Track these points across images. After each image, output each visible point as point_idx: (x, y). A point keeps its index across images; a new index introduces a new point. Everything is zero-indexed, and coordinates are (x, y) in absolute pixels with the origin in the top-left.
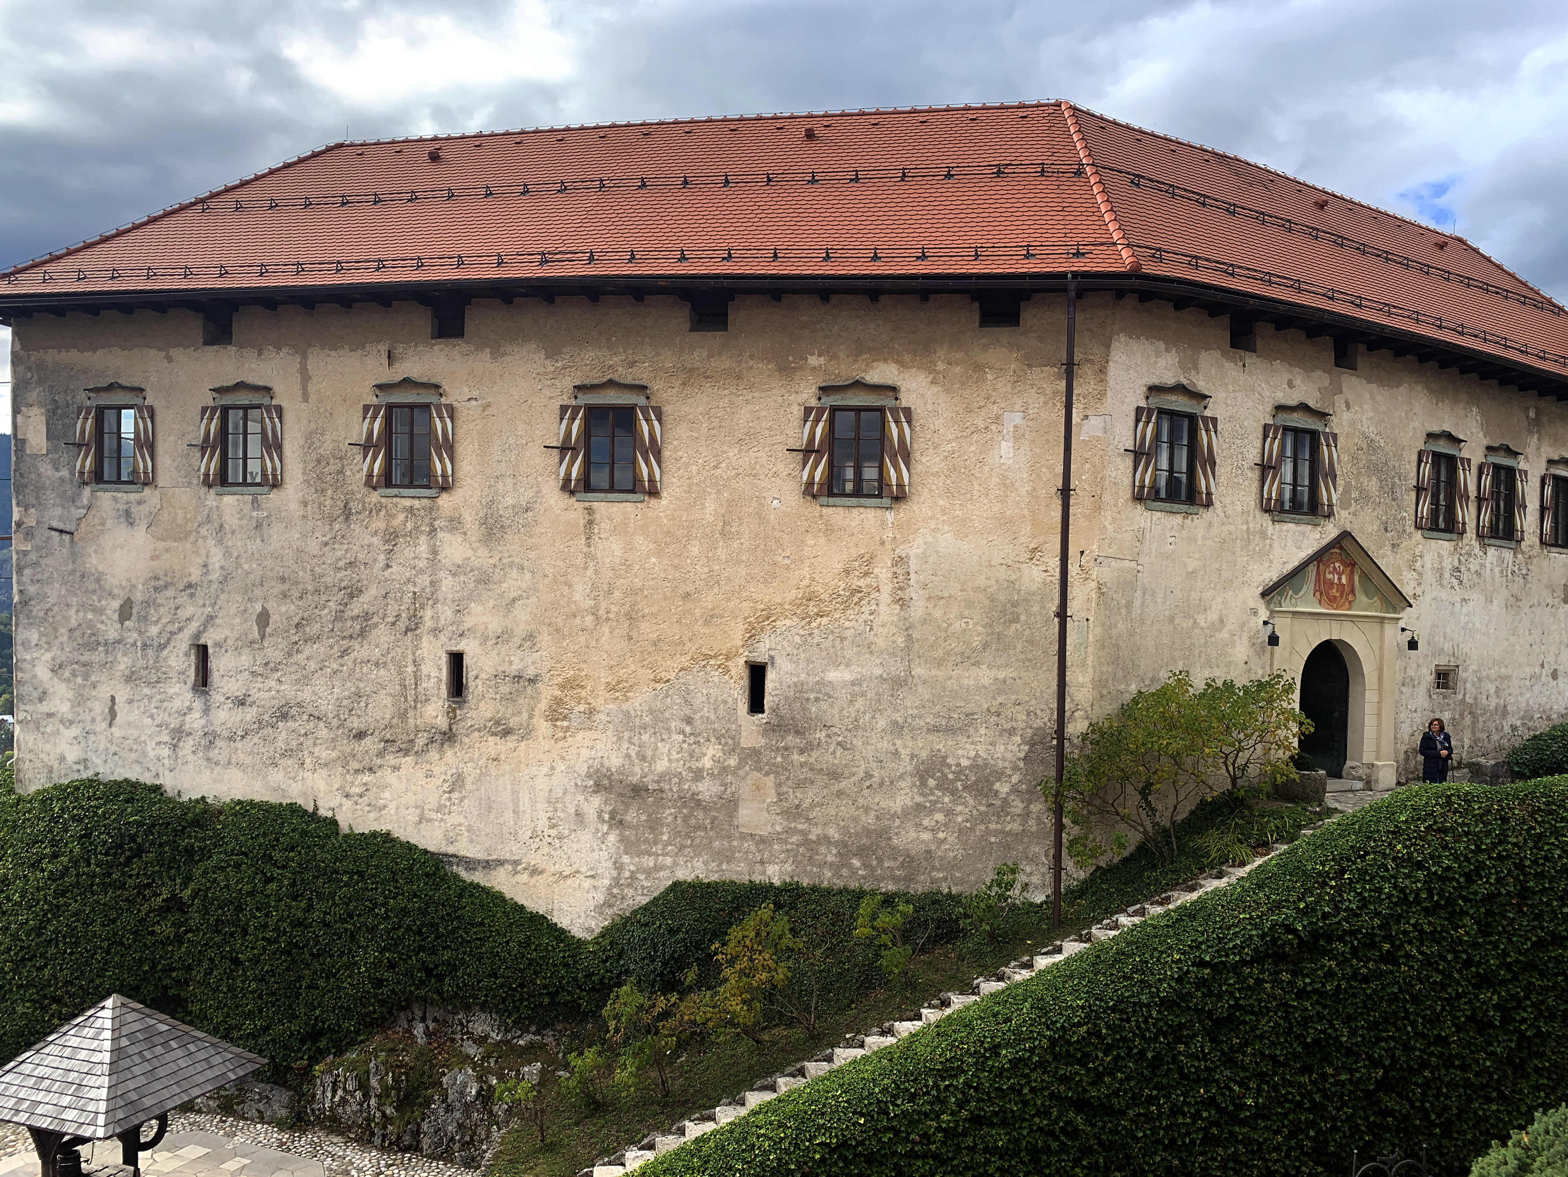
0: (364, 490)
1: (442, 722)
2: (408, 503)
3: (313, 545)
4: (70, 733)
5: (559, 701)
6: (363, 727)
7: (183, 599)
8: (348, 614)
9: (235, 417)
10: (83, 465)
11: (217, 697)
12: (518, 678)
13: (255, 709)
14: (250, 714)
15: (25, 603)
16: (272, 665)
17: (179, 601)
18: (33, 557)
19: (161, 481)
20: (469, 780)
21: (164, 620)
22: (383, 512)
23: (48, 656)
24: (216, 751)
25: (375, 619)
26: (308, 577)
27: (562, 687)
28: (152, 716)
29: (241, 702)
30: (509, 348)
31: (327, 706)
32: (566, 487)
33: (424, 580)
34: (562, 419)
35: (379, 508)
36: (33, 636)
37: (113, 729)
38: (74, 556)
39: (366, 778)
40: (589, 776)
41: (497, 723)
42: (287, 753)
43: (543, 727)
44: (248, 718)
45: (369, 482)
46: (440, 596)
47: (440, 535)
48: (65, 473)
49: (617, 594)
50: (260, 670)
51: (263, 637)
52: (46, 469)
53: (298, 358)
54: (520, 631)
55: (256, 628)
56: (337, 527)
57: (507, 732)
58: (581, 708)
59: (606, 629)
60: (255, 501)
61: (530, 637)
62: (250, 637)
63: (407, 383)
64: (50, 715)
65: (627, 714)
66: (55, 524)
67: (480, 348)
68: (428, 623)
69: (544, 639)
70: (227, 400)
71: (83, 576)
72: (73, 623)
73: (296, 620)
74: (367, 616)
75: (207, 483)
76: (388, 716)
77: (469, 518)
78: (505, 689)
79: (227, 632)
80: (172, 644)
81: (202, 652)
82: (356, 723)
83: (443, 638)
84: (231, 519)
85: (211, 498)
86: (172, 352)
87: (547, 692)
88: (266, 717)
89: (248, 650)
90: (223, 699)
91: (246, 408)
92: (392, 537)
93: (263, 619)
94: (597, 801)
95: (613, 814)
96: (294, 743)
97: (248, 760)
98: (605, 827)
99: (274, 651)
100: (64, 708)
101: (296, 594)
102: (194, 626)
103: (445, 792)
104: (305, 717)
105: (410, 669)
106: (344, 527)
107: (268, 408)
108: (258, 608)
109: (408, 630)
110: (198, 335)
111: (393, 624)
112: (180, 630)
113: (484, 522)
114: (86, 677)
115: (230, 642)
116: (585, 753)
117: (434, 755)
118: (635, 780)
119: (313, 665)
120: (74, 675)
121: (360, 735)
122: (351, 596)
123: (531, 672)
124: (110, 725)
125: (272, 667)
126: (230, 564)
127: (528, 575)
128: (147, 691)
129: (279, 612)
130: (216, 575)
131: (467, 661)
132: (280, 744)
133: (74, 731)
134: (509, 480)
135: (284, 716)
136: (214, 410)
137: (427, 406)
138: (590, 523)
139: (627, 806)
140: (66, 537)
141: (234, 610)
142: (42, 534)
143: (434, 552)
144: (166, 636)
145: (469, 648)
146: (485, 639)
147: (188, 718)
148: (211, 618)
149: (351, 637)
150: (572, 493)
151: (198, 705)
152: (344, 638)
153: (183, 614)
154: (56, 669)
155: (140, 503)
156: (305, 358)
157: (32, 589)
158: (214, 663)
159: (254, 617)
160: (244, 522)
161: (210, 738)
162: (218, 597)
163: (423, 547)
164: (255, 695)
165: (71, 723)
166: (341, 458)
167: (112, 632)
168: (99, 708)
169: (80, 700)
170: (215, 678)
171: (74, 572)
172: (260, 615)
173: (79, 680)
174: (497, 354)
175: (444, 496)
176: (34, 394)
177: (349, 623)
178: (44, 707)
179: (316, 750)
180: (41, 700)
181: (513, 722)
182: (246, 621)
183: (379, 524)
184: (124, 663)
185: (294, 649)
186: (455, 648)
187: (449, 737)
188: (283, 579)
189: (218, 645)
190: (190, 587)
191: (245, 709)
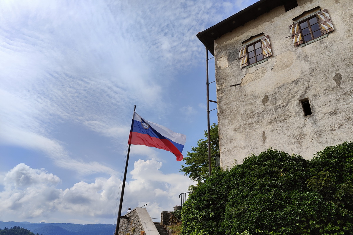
7: (292, 86)
10: (243, 63)
11: (318, 116)
13: (343, 114)
14: (341, 117)
16: (348, 93)
17: (290, 88)
18: (224, 97)
21: (284, 97)
23: (232, 127)
24: (324, 138)
28: (285, 134)
29: (335, 113)
37: (266, 144)
38: (241, 91)
48: (235, 69)
50: (342, 97)
51: (339, 84)
52: (228, 71)
55: (334, 83)
60: (321, 41)
62: (332, 87)
64: (235, 147)
66: (233, 84)
71: (246, 95)
75: (297, 45)
79: (318, 90)
80: (290, 103)
81: (305, 101)
84: (310, 52)
85: (299, 49)
86: (274, 19)
89: (332, 92)
90: (323, 115)
93: (338, 77)
99: (347, 88)
100: (242, 143)
102: (300, 93)
108: (334, 74)
110: (284, 10)
112: (293, 97)
114: (250, 128)
115: (321, 93)
120: (245, 129)
124: (264, 143)
128: (280, 124)
129: (346, 72)
130: (307, 72)
136: (295, 25)
140: (238, 86)
141: (320, 80)
142: (228, 89)
144: (286, 102)
147: (304, 129)
148: (308, 87)
151: (308, 122)
153: (293, 91)
154: (237, 130)
155: (266, 64)
158: (313, 104)
159: (332, 79)
160: (318, 50)
161: (319, 133)
162: (310, 79)
164: (342, 108)
167: (260, 109)
169: (248, 138)
170: (316, 109)
176: (223, 53)
178: (233, 145)
180: (231, 143)
182: (327, 82)
184: (267, 118)
188: (345, 60)
189: (314, 96)
190: (295, 81)
191: (337, 115)
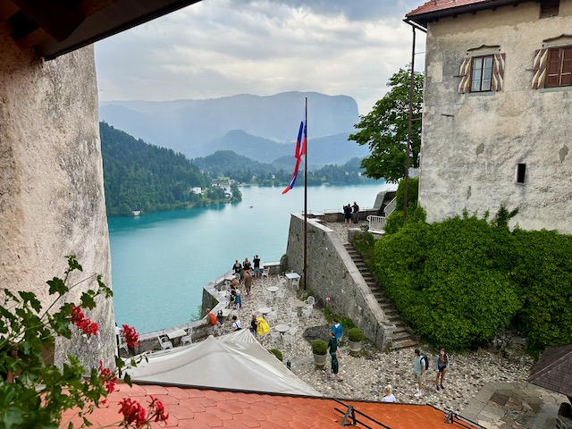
4: (446, 201)
11: (529, 188)
13: (553, 193)
14: (550, 196)
15: (427, 147)
16: (567, 173)
17: (512, 144)
18: (432, 127)
19: (506, 88)
21: (502, 153)
23: (437, 169)
24: (527, 212)
28: (491, 195)
29: (545, 190)
36: (430, 161)
37: (470, 200)
38: (454, 126)
44: (549, 197)
48: (451, 90)
50: (559, 175)
51: (562, 160)
55: (558, 156)
60: (564, 94)
64: (436, 194)
66: (444, 113)
70: (552, 45)
71: (458, 135)
72: (451, 155)
75: (536, 88)
79: (539, 158)
80: (505, 163)
84: (548, 104)
85: (537, 95)
86: (519, 25)
88: (560, 197)
90: (533, 189)
91: (565, 48)
93: (564, 151)
97: (547, 216)
99: (569, 166)
100: (444, 191)
102: (520, 155)
108: (561, 146)
110: (536, 14)
112: (510, 157)
114: (456, 178)
115: (541, 162)
120: (450, 177)
124: (468, 198)
126: (545, 126)
128: (489, 184)
130: (535, 131)
133: (448, 200)
136: (544, 51)
140: (450, 118)
141: (545, 147)
142: (438, 117)
144: (502, 160)
147: (511, 197)
151: (518, 190)
153: (513, 150)
154: (441, 175)
155: (492, 100)
157: (431, 141)
158: (529, 172)
159: (558, 151)
160: (557, 105)
161: (524, 206)
162: (535, 141)
164: (554, 187)
165: (447, 197)
167: (472, 158)
168: (462, 191)
169: (452, 188)
170: (530, 179)
171: (453, 133)
172: (562, 150)
173: (453, 179)
176: (438, 56)
180: (432, 187)
182: (553, 152)
184: (477, 172)
190: (519, 137)
191: (548, 194)
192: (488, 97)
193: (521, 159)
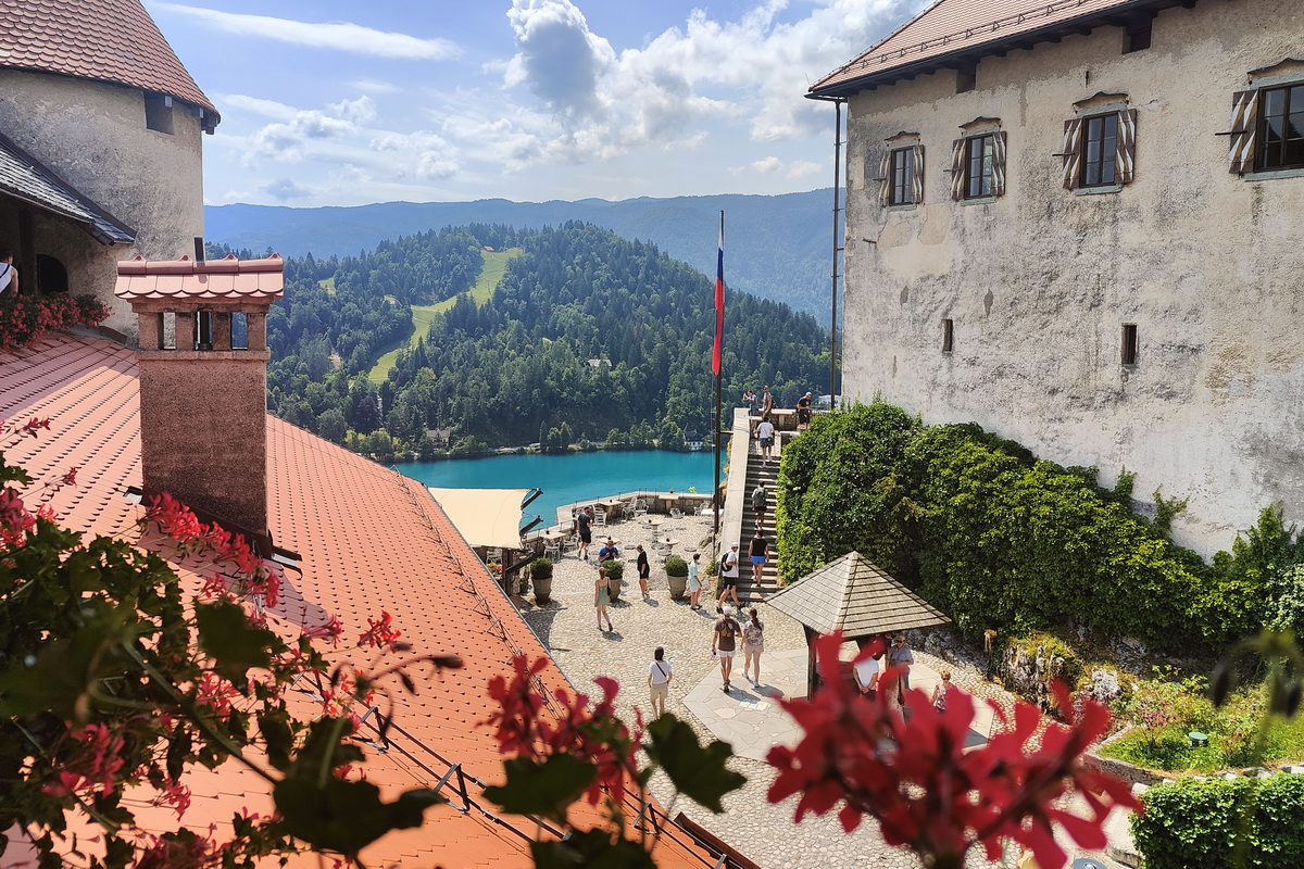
0: (1065, 191)
1: (1117, 384)
2: (1096, 198)
3: (1025, 241)
4: (871, 381)
5: (1220, 370)
6: (1056, 385)
7: (938, 286)
8: (1048, 294)
9: (975, 145)
10: (883, 194)
11: (957, 359)
12: (1182, 347)
13: (981, 368)
14: (978, 372)
15: (850, 292)
16: (994, 335)
17: (935, 288)
18: (854, 260)
19: (928, 199)
20: (1137, 435)
21: (926, 303)
22: (1076, 210)
23: (860, 329)
24: (956, 398)
25: (1068, 298)
26: (1021, 266)
27: (1223, 356)
28: (917, 371)
29: (973, 363)
30: (1188, 49)
31: (1030, 368)
32: (1235, 169)
33: (1106, 264)
34: (1234, 106)
35: (1075, 204)
36: (853, 315)
37: (895, 379)
38: (877, 258)
39: (1056, 426)
40: (1246, 440)
41: (1163, 387)
42: (1002, 403)
43: (1203, 391)
44: (977, 374)
45: (1067, 186)
46: (1119, 275)
47: (1121, 224)
48: (873, 201)
49: (1282, 269)
50: (985, 338)
51: (988, 312)
52: (863, 198)
53: (1020, 90)
54: (1185, 307)
55: (984, 306)
56: (1042, 224)
57: (1171, 395)
58: (1241, 376)
59: (1269, 302)
60: (986, 209)
61: (1195, 311)
62: (980, 313)
63: (1101, 95)
64: (861, 368)
65: (1288, 384)
66: (867, 237)
67: (1163, 54)
68: (1108, 300)
69: (1208, 313)
70: (971, 133)
71: (881, 272)
72: (875, 305)
73: (1011, 300)
74: (1061, 296)
75: (955, 198)
76: (1075, 377)
77: (1146, 208)
78: (1170, 357)
79: (965, 310)
80: (931, 319)
81: (949, 325)
82: (1051, 382)
83: (1120, 312)
84: (970, 225)
85: (957, 210)
86: (938, 102)
87: (1208, 361)
88: (988, 375)
89: (978, 324)
90: (961, 360)
91: (982, 138)
92: (1083, 229)
93: (989, 299)
94: (1252, 463)
95: (1268, 478)
96: (1007, 395)
97: (976, 406)
98: (1260, 488)
99: (995, 324)
100: (869, 364)
101: (1012, 279)
102: (944, 306)
103: (1116, 443)
104: (1015, 376)
105: (1093, 339)
106: (1047, 223)
107: (996, 135)
108: (986, 291)
109: (1092, 306)
110: (953, 86)
111: (1081, 301)
112: (936, 308)
113: (1158, 210)
114: (881, 343)
115: (967, 318)
116: (1243, 419)
117: (1109, 410)
118: (1292, 447)
119: (1021, 335)
120: (874, 341)
121: (1053, 392)
122: (1051, 279)
123: (1194, 343)
125: (994, 337)
126: (968, 259)
127: (1195, 254)
128: (915, 353)
129: (1002, 294)
130: (959, 268)
131: (1139, 332)
132: (997, 396)
133: (873, 380)
134: (1182, 170)
135: (1000, 374)
136: (961, 141)
137: (1116, 114)
138: (1258, 201)
139: (1283, 472)
140: (873, 245)
141: (969, 293)
142: (860, 244)
143: (1116, 239)
144: (927, 313)
145: (1140, 320)
146: (1155, 313)
147: (939, 373)
148: (955, 299)
149: (1049, 312)
150: (1241, 174)
151: (945, 363)
152: (1044, 313)
153: (939, 297)
154: (865, 337)
155: (914, 217)
156: (1024, 90)
157: (853, 282)
158: (956, 333)
159: (983, 298)
160: (979, 225)
161: (952, 389)
162: (959, 283)
163: (1107, 236)
164: (982, 358)
165: (872, 374)
166: (1047, 168)
167: (896, 310)
168: (888, 363)
169: (876, 359)
170: (956, 343)
171: (876, 270)
172: (987, 296)
173: (877, 345)
174: (1178, 55)
175: (1126, 190)
176: (857, 147)
177: (1049, 301)
178: (858, 363)
179: (1022, 401)
180: (856, 358)
181: (1176, 387)
182: (978, 301)
183: (1073, 219)
184: (902, 333)
185: (1008, 323)
186: (1129, 322)
187: (1121, 396)
188: (1003, 268)
189: (959, 320)
190: (943, 277)
191: (976, 368)
192: (910, 213)
193: (946, 313)
